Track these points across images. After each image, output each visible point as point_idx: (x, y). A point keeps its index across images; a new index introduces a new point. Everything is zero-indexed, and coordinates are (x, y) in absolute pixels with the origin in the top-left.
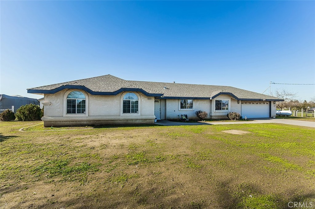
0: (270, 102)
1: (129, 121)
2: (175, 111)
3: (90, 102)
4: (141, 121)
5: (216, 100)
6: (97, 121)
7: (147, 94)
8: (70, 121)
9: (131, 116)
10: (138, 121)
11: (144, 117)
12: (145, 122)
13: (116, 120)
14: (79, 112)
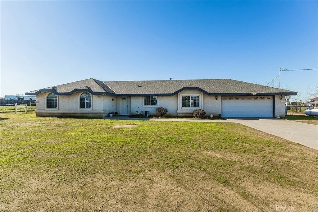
0: (274, 97)
1: (84, 114)
2: (139, 107)
3: (59, 100)
4: (93, 115)
5: (182, 96)
6: (64, 113)
7: (93, 92)
8: (49, 113)
9: (86, 110)
10: (91, 115)
11: (94, 112)
12: (96, 116)
13: (76, 113)
14: (53, 107)
